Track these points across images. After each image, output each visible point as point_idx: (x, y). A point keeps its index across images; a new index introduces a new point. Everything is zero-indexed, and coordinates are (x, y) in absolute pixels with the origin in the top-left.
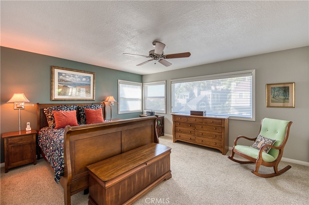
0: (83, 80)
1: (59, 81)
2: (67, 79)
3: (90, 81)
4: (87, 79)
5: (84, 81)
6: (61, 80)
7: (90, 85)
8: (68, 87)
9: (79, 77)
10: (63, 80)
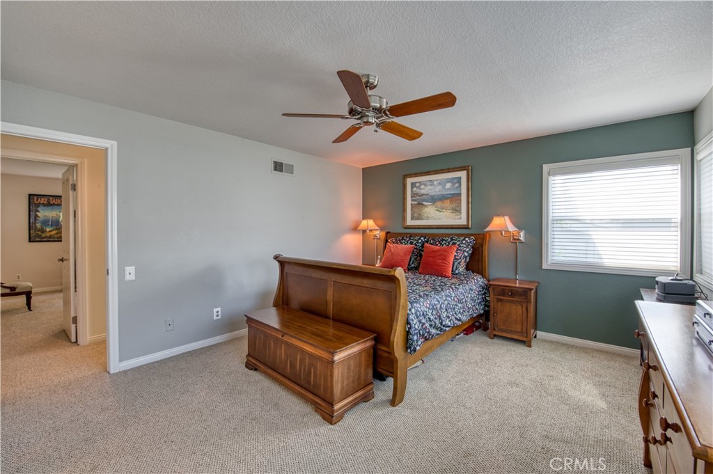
0: (446, 187)
1: (412, 197)
2: (423, 192)
3: (460, 185)
4: (454, 184)
5: (449, 189)
6: (414, 194)
7: (459, 195)
8: (424, 205)
9: (439, 184)
10: (417, 194)
